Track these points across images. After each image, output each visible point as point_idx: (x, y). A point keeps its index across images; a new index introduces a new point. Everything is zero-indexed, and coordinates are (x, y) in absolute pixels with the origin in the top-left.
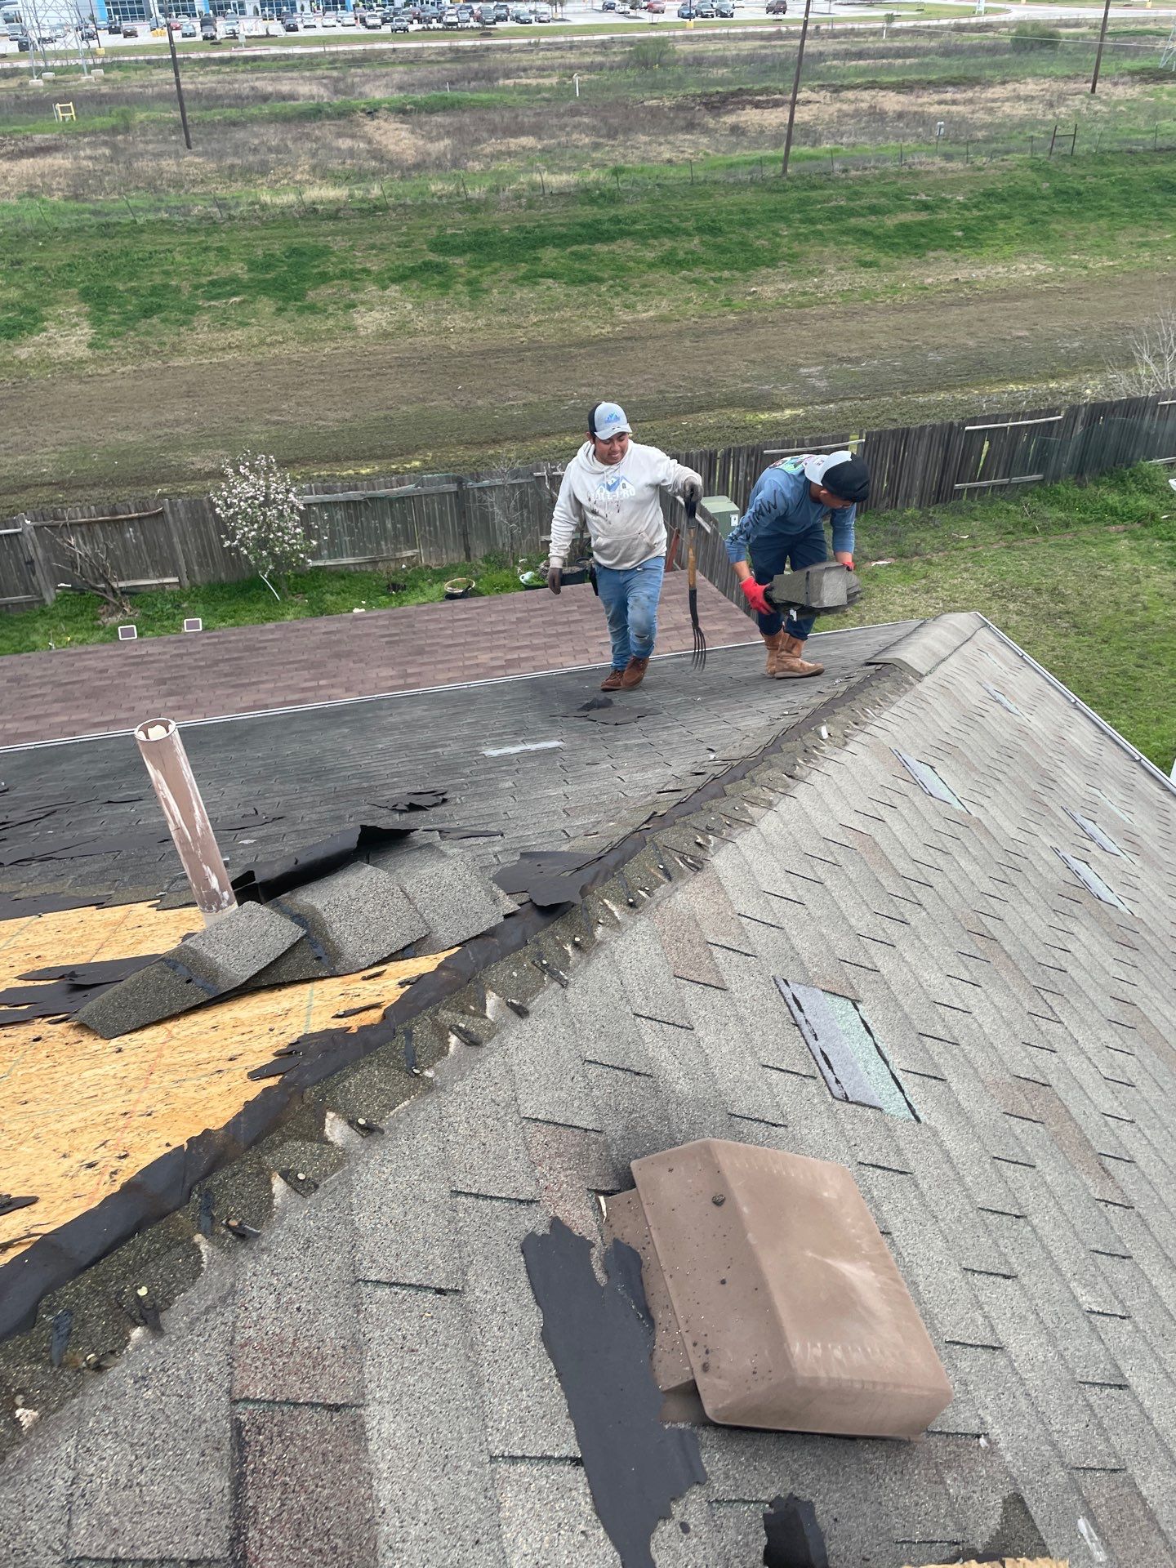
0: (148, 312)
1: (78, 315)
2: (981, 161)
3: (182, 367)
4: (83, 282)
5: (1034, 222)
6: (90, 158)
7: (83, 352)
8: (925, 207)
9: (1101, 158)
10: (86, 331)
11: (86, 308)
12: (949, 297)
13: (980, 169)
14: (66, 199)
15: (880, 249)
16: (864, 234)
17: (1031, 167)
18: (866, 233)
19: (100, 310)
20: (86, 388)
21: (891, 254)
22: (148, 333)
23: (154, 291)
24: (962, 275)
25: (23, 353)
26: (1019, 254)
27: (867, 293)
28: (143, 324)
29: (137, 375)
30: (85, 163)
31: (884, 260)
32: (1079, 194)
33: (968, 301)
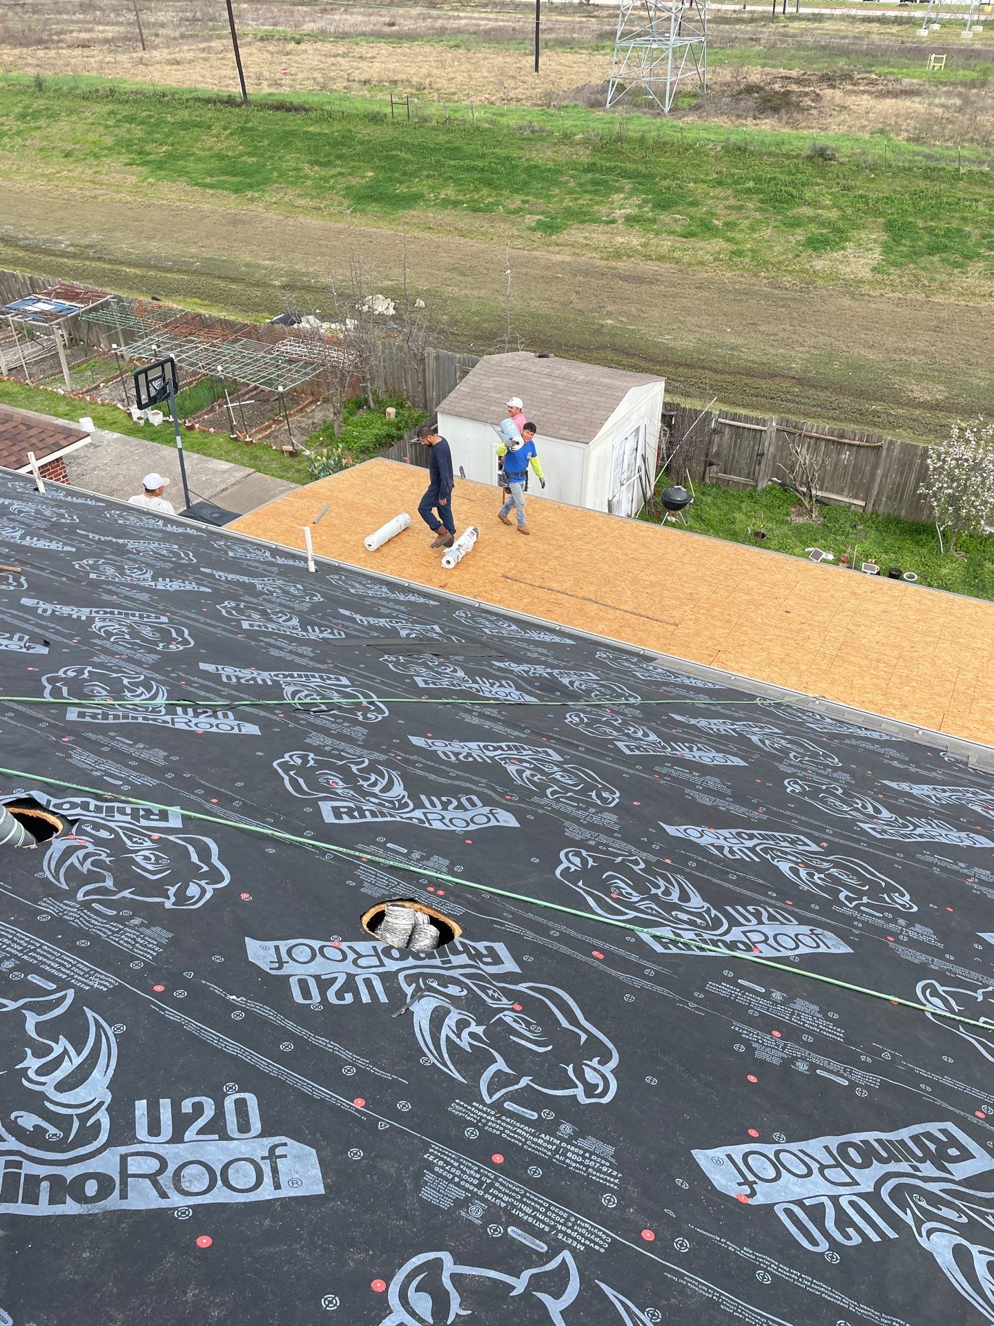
0: (932, 250)
1: (875, 241)
3: (941, 305)
4: (892, 214)
6: (943, 106)
7: (865, 273)
10: (876, 256)
11: (884, 237)
14: (909, 140)
19: (895, 241)
20: (855, 304)
22: (924, 269)
23: (948, 234)
25: (819, 264)
28: (924, 261)
29: (900, 303)
30: (936, 110)
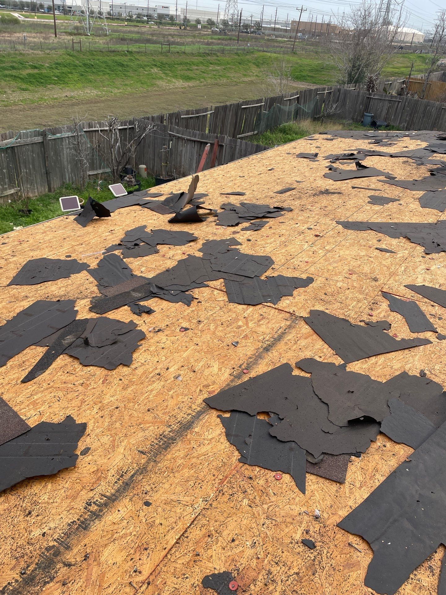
2: (47, 51)
5: (82, 75)
8: (35, 68)
9: (91, 53)
12: (68, 102)
13: (48, 54)
15: (27, 83)
16: (15, 77)
17: (69, 55)
18: (15, 76)
21: (32, 85)
24: (68, 94)
26: (84, 87)
27: (33, 102)
31: (30, 88)
32: (92, 66)
33: (78, 104)
